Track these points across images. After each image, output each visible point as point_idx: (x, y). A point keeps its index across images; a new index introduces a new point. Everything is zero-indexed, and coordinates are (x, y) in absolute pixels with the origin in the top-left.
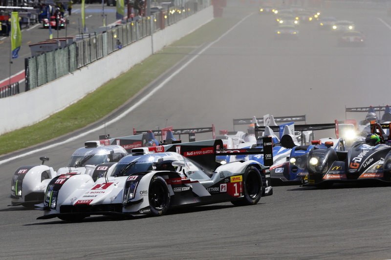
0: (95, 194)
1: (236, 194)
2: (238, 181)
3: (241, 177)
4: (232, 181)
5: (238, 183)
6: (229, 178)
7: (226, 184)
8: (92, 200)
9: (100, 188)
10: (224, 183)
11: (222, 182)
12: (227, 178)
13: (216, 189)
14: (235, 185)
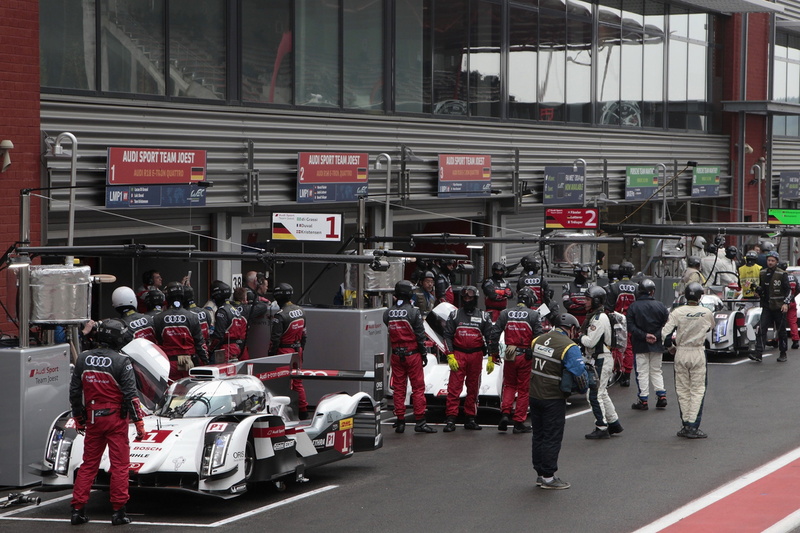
0: (144, 452)
1: (345, 450)
2: (347, 427)
3: (351, 419)
4: (341, 429)
5: (348, 431)
6: (337, 422)
7: (334, 434)
8: (142, 464)
9: (150, 439)
10: (332, 431)
11: (329, 430)
12: (335, 423)
13: (321, 442)
14: (345, 434)
